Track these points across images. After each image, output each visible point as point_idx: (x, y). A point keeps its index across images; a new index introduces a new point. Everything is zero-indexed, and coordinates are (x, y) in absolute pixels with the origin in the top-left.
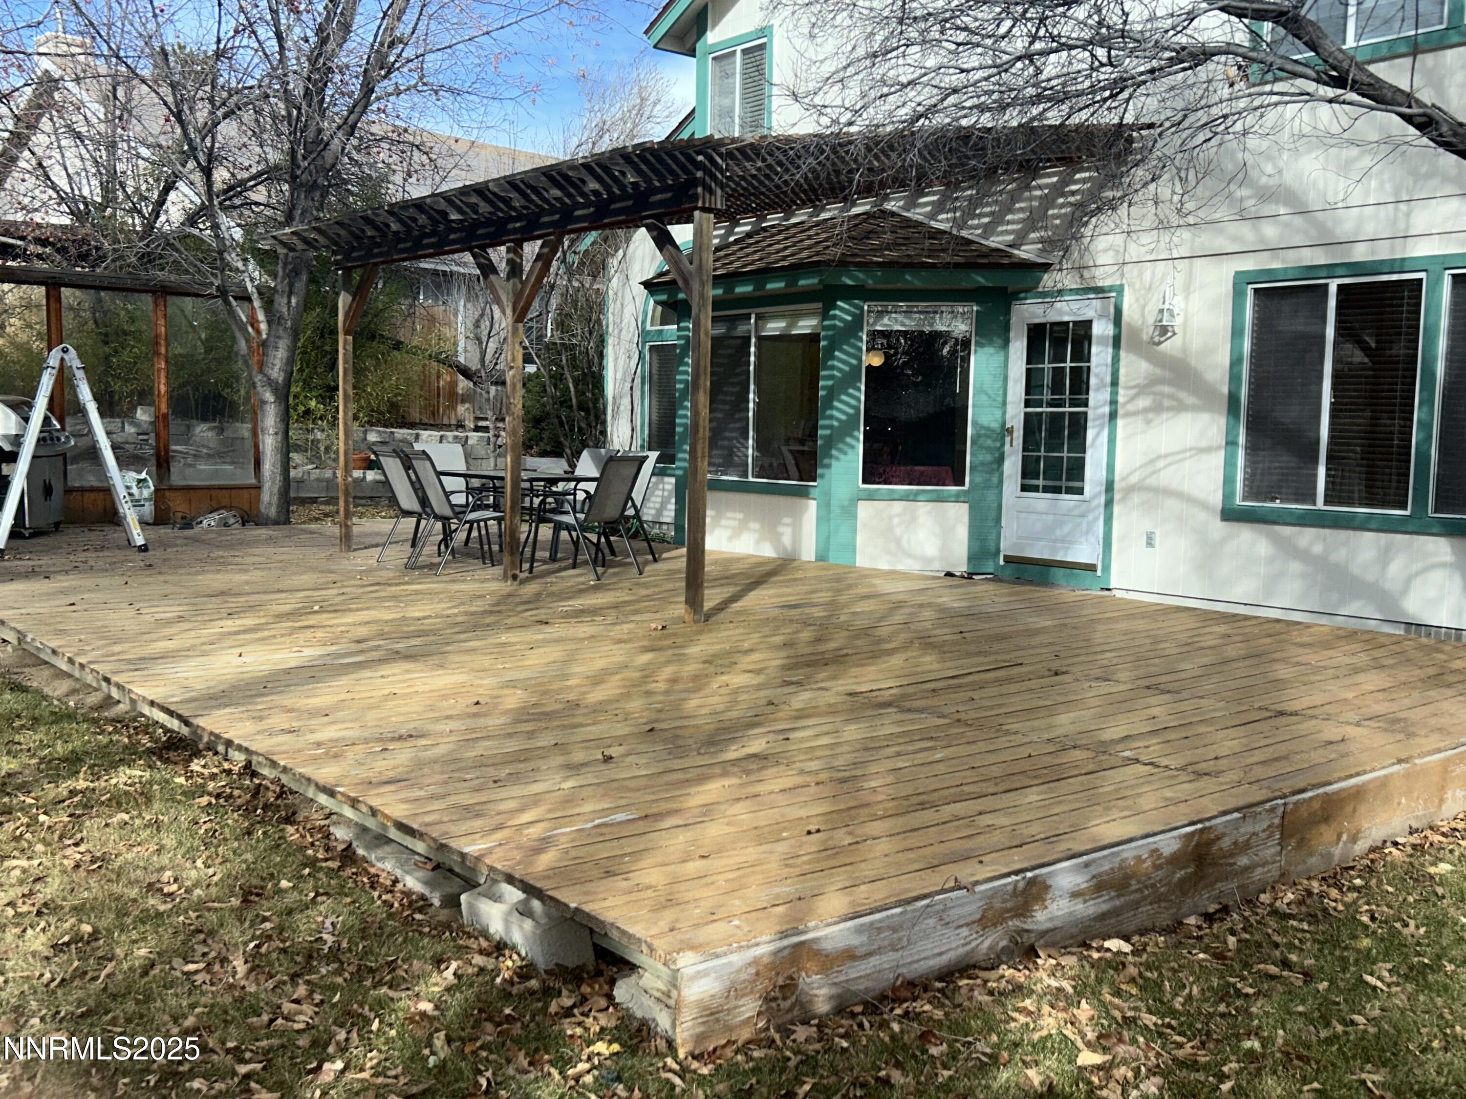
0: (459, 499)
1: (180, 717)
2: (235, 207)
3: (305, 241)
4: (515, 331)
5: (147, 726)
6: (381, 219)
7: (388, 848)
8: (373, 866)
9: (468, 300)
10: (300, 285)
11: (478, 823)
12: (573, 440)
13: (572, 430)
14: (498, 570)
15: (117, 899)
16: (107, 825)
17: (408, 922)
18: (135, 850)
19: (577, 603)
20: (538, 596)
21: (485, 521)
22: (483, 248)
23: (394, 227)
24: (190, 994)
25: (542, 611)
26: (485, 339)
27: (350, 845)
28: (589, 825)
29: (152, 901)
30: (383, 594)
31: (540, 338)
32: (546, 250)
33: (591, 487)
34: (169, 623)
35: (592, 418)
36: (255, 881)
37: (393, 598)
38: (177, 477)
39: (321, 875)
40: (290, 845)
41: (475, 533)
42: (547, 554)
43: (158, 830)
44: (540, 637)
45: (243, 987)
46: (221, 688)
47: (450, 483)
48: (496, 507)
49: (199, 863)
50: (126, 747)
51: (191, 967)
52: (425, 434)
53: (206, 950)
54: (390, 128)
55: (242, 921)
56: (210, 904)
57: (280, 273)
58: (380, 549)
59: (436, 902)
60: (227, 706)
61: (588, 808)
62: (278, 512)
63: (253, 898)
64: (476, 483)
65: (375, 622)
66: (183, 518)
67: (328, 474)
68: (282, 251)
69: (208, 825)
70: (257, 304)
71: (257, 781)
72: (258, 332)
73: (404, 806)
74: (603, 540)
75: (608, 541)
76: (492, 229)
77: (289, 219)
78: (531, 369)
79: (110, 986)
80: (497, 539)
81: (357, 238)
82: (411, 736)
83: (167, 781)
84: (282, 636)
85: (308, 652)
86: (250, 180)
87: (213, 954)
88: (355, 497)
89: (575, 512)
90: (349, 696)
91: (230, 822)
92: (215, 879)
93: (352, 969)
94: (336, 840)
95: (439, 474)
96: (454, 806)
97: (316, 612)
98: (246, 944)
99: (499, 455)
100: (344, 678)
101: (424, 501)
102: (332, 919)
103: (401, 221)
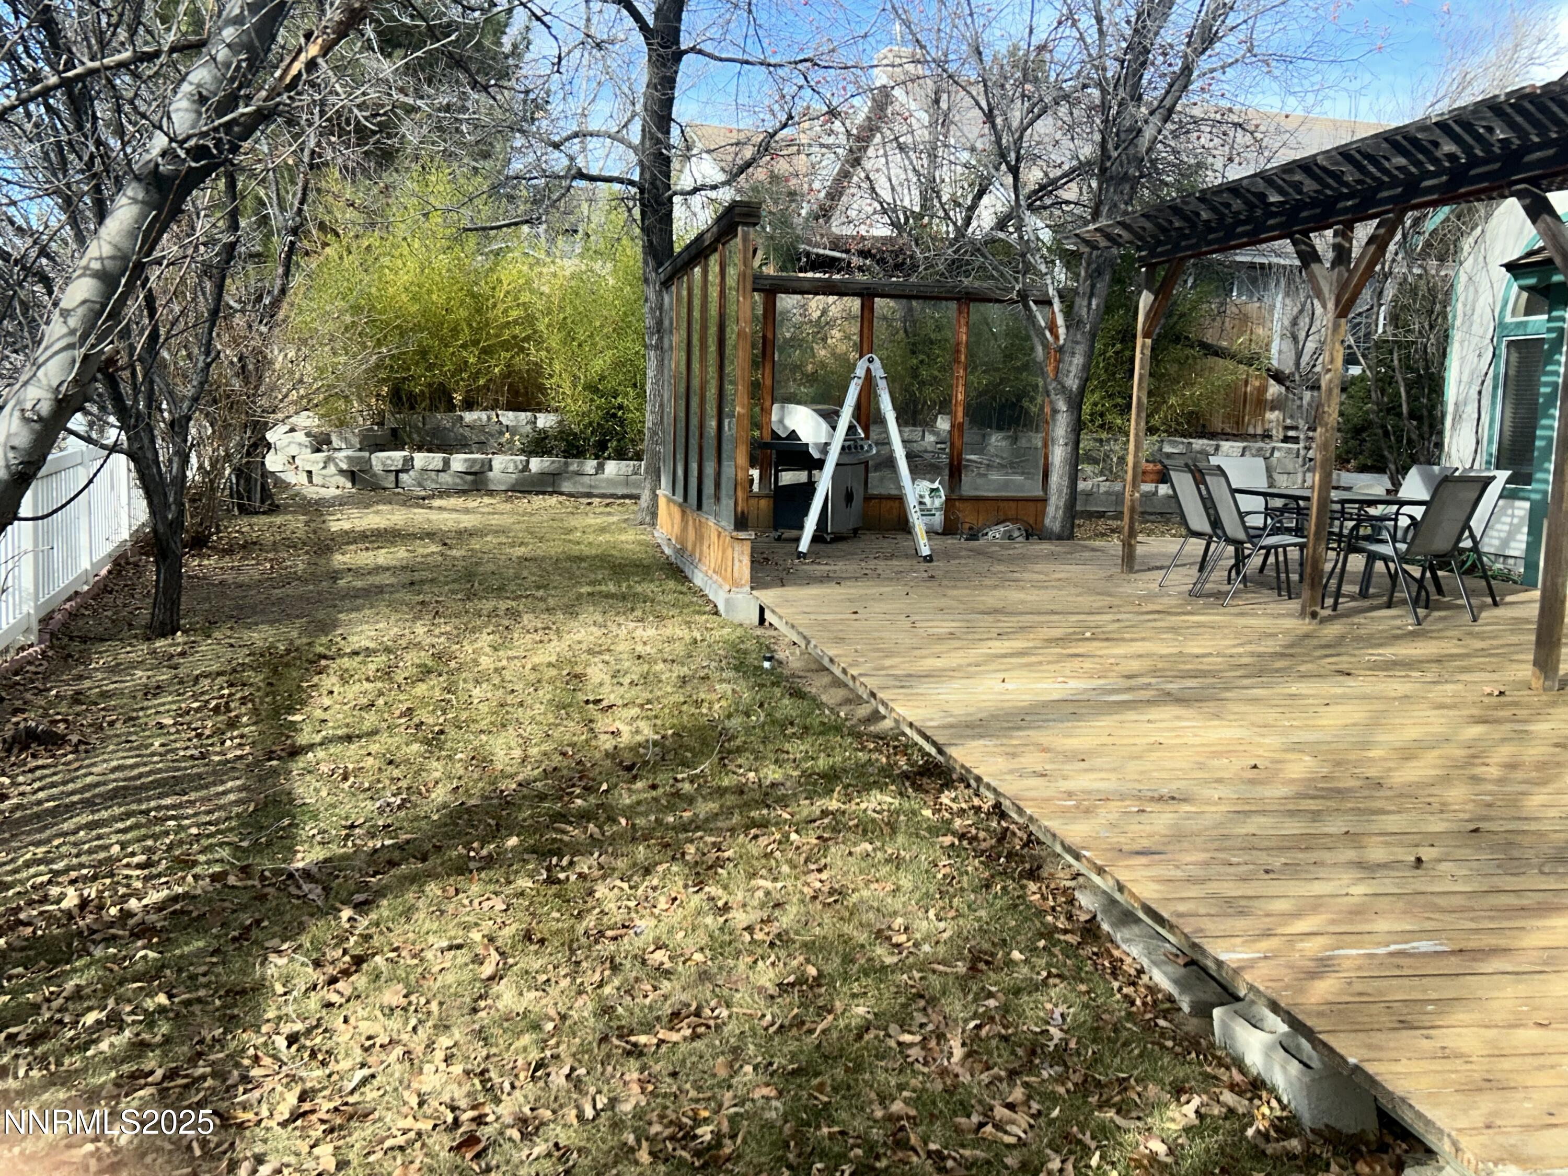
0: (1256, 521)
1: (934, 744)
2: (1045, 208)
3: (1108, 237)
4: (1336, 327)
5: (906, 746)
6: (1191, 207)
7: (1136, 929)
8: (1118, 947)
9: (1287, 294)
10: (1102, 286)
11: (1240, 924)
12: (1400, 454)
13: (1399, 440)
14: (1295, 605)
15: (845, 942)
16: (850, 854)
17: (1149, 1027)
18: (874, 886)
19: (1389, 652)
20: (1340, 641)
21: (1284, 547)
22: (1306, 233)
23: (1205, 215)
24: (901, 1071)
25: (1344, 658)
26: (1302, 335)
27: (1094, 917)
28: (1382, 951)
29: (881, 951)
30: (1159, 624)
31: (1368, 335)
32: (1382, 231)
33: (1418, 512)
34: (940, 639)
35: (1426, 428)
36: (986, 946)
37: (1173, 629)
38: (970, 485)
39: (1056, 950)
40: (1028, 907)
41: (1271, 559)
42: (1356, 589)
43: (898, 868)
44: (1339, 691)
45: (957, 1076)
46: (980, 716)
47: (1247, 503)
48: (1298, 531)
49: (932, 913)
50: (882, 770)
51: (907, 1038)
52: (1226, 445)
53: (924, 1020)
54: (1213, 109)
55: (965, 991)
56: (936, 966)
57: (1083, 273)
58: (1163, 572)
59: (1186, 1008)
60: (981, 737)
61: (1382, 925)
62: (1063, 527)
63: (982, 966)
64: (1278, 503)
65: (1148, 655)
66: (971, 529)
67: (1117, 487)
68: (1085, 249)
69: (948, 870)
70: (1057, 306)
71: (1004, 824)
72: (1057, 338)
73: (1156, 887)
74: (1428, 574)
75: (1435, 577)
76: (1318, 211)
77: (1096, 215)
78: (1355, 371)
79: (825, 1044)
80: (1297, 567)
81: (1164, 230)
82: (1173, 798)
83: (914, 813)
84: (1049, 663)
85: (1074, 684)
86: (1061, 178)
87: (931, 1027)
88: (1143, 513)
89: (1394, 540)
90: (1110, 740)
91: (970, 869)
92: (945, 936)
93: (1077, 1078)
94: (1080, 907)
95: (1234, 491)
96: (1213, 896)
97: (1087, 639)
98: (966, 1021)
99: (1309, 470)
100: (1108, 718)
101: (1216, 523)
102: (1062, 1008)
103: (1213, 209)
